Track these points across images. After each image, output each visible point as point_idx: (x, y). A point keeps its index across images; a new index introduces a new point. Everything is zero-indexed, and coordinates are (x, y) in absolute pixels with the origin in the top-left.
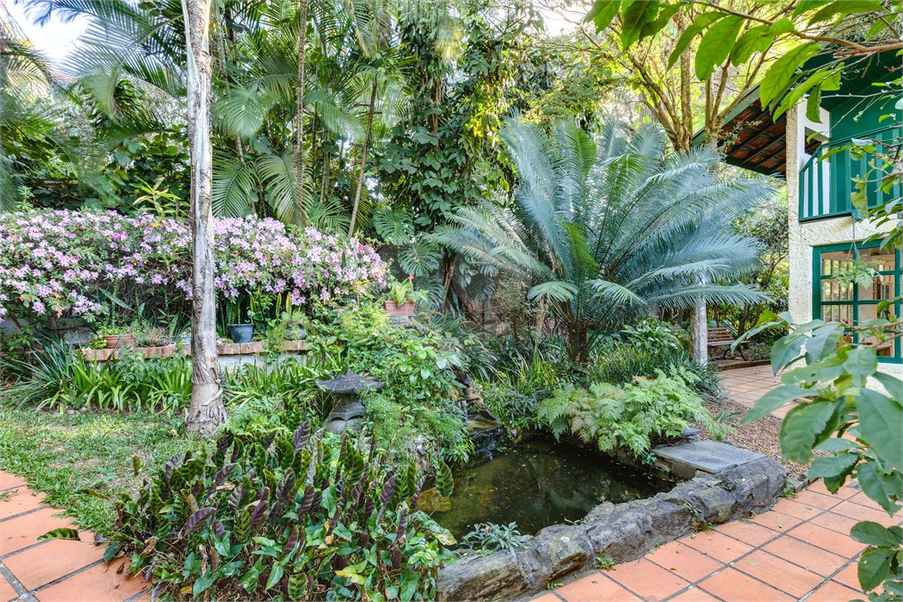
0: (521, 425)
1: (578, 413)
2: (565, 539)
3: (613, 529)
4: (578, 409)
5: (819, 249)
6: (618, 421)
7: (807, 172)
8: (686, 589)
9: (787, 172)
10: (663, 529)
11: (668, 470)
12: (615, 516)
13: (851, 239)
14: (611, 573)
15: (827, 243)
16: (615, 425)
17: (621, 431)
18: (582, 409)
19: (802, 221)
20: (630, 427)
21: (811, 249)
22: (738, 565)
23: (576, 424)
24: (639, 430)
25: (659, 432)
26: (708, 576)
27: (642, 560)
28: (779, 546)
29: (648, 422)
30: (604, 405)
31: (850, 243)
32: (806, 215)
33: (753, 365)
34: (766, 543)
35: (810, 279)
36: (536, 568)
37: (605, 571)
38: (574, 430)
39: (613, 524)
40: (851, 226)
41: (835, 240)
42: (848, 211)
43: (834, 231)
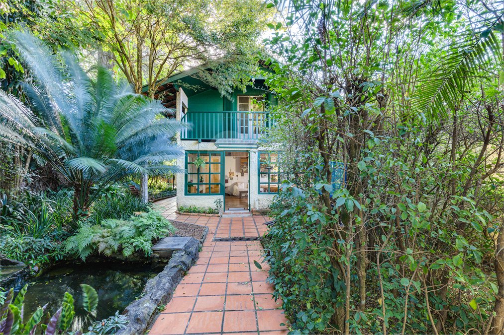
0: (41, 262)
1: (101, 240)
2: (146, 305)
3: (161, 290)
4: (100, 237)
5: (187, 152)
6: (133, 238)
7: (183, 120)
8: (197, 299)
9: (177, 118)
10: (175, 280)
11: (158, 255)
12: (159, 283)
13: (197, 149)
14: (165, 311)
15: (190, 150)
16: (132, 240)
17: (137, 243)
18: (103, 237)
19: (182, 140)
20: (141, 239)
21: (185, 151)
22: (204, 281)
23: (102, 247)
24: (146, 239)
25: (156, 238)
26: (199, 290)
27: (173, 298)
28: (210, 268)
29: (150, 234)
30: (123, 231)
31: (197, 151)
32: (183, 137)
34: (207, 269)
35: (184, 163)
36: (138, 328)
37: (163, 312)
38: (100, 251)
39: (160, 288)
40: (198, 145)
41: (192, 149)
42: (197, 138)
43: (192, 145)
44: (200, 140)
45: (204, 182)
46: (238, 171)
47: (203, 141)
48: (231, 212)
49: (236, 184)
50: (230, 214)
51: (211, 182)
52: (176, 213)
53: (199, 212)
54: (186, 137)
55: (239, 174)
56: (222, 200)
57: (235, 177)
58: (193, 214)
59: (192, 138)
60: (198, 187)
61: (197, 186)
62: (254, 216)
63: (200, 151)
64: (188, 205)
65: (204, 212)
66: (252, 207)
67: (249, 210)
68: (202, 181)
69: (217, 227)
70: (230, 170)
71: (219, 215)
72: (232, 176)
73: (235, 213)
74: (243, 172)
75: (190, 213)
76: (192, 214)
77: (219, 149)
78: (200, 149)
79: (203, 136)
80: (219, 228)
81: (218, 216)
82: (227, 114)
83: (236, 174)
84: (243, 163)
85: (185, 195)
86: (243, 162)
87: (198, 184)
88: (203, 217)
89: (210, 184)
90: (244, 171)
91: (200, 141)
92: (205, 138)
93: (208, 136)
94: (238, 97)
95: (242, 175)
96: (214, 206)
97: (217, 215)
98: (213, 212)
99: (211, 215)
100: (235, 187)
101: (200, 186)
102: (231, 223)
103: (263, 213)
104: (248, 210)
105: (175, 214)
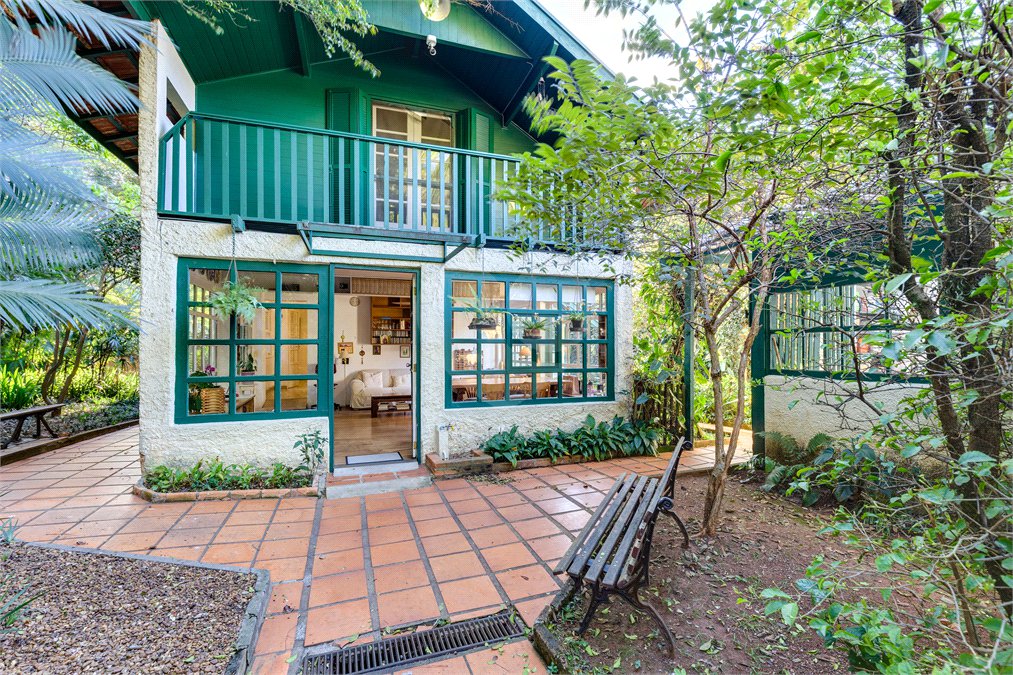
5: (185, 262)
7: (170, 144)
9: (140, 132)
13: (230, 255)
15: (197, 254)
19: (162, 215)
21: (175, 261)
31: (227, 261)
32: (168, 207)
33: (70, 442)
35: (173, 304)
40: (230, 238)
41: (209, 253)
42: (225, 215)
43: (208, 240)
44: (239, 220)
45: (257, 374)
46: (361, 340)
47: (251, 226)
48: (360, 471)
49: (360, 375)
50: (354, 480)
51: (283, 373)
52: (135, 493)
53: (235, 484)
54: (183, 208)
55: (369, 348)
56: (325, 434)
57: (355, 358)
58: (211, 493)
59: (208, 214)
60: (232, 389)
61: (225, 386)
62: (440, 484)
63: (240, 262)
64: (186, 457)
65: (256, 482)
66: (426, 450)
67: (419, 461)
68: (250, 369)
69: (310, 556)
70: (342, 337)
71: (314, 488)
72: (346, 355)
73: (370, 478)
74: (379, 342)
75: (193, 494)
76: (202, 494)
77: (312, 259)
78: (239, 254)
79: (252, 210)
80: (317, 566)
81: (312, 495)
82: (342, 142)
83: (357, 348)
84: (379, 318)
85: (177, 421)
86: (380, 314)
87: (231, 380)
88: (249, 505)
89: (277, 377)
90: (382, 339)
91: (241, 225)
92: (261, 218)
93: (269, 211)
94: (375, 108)
95: (377, 351)
96: (292, 457)
97: (306, 490)
98: (290, 480)
99: (283, 491)
100: (358, 385)
101: (239, 387)
102: (365, 526)
103: (468, 469)
104: (411, 458)
105: (129, 498)
